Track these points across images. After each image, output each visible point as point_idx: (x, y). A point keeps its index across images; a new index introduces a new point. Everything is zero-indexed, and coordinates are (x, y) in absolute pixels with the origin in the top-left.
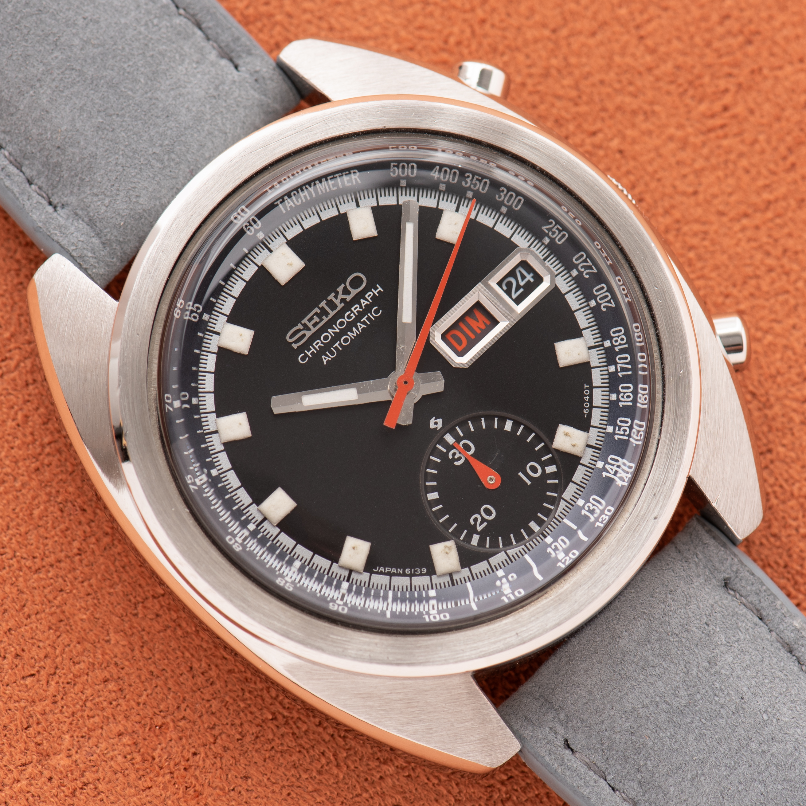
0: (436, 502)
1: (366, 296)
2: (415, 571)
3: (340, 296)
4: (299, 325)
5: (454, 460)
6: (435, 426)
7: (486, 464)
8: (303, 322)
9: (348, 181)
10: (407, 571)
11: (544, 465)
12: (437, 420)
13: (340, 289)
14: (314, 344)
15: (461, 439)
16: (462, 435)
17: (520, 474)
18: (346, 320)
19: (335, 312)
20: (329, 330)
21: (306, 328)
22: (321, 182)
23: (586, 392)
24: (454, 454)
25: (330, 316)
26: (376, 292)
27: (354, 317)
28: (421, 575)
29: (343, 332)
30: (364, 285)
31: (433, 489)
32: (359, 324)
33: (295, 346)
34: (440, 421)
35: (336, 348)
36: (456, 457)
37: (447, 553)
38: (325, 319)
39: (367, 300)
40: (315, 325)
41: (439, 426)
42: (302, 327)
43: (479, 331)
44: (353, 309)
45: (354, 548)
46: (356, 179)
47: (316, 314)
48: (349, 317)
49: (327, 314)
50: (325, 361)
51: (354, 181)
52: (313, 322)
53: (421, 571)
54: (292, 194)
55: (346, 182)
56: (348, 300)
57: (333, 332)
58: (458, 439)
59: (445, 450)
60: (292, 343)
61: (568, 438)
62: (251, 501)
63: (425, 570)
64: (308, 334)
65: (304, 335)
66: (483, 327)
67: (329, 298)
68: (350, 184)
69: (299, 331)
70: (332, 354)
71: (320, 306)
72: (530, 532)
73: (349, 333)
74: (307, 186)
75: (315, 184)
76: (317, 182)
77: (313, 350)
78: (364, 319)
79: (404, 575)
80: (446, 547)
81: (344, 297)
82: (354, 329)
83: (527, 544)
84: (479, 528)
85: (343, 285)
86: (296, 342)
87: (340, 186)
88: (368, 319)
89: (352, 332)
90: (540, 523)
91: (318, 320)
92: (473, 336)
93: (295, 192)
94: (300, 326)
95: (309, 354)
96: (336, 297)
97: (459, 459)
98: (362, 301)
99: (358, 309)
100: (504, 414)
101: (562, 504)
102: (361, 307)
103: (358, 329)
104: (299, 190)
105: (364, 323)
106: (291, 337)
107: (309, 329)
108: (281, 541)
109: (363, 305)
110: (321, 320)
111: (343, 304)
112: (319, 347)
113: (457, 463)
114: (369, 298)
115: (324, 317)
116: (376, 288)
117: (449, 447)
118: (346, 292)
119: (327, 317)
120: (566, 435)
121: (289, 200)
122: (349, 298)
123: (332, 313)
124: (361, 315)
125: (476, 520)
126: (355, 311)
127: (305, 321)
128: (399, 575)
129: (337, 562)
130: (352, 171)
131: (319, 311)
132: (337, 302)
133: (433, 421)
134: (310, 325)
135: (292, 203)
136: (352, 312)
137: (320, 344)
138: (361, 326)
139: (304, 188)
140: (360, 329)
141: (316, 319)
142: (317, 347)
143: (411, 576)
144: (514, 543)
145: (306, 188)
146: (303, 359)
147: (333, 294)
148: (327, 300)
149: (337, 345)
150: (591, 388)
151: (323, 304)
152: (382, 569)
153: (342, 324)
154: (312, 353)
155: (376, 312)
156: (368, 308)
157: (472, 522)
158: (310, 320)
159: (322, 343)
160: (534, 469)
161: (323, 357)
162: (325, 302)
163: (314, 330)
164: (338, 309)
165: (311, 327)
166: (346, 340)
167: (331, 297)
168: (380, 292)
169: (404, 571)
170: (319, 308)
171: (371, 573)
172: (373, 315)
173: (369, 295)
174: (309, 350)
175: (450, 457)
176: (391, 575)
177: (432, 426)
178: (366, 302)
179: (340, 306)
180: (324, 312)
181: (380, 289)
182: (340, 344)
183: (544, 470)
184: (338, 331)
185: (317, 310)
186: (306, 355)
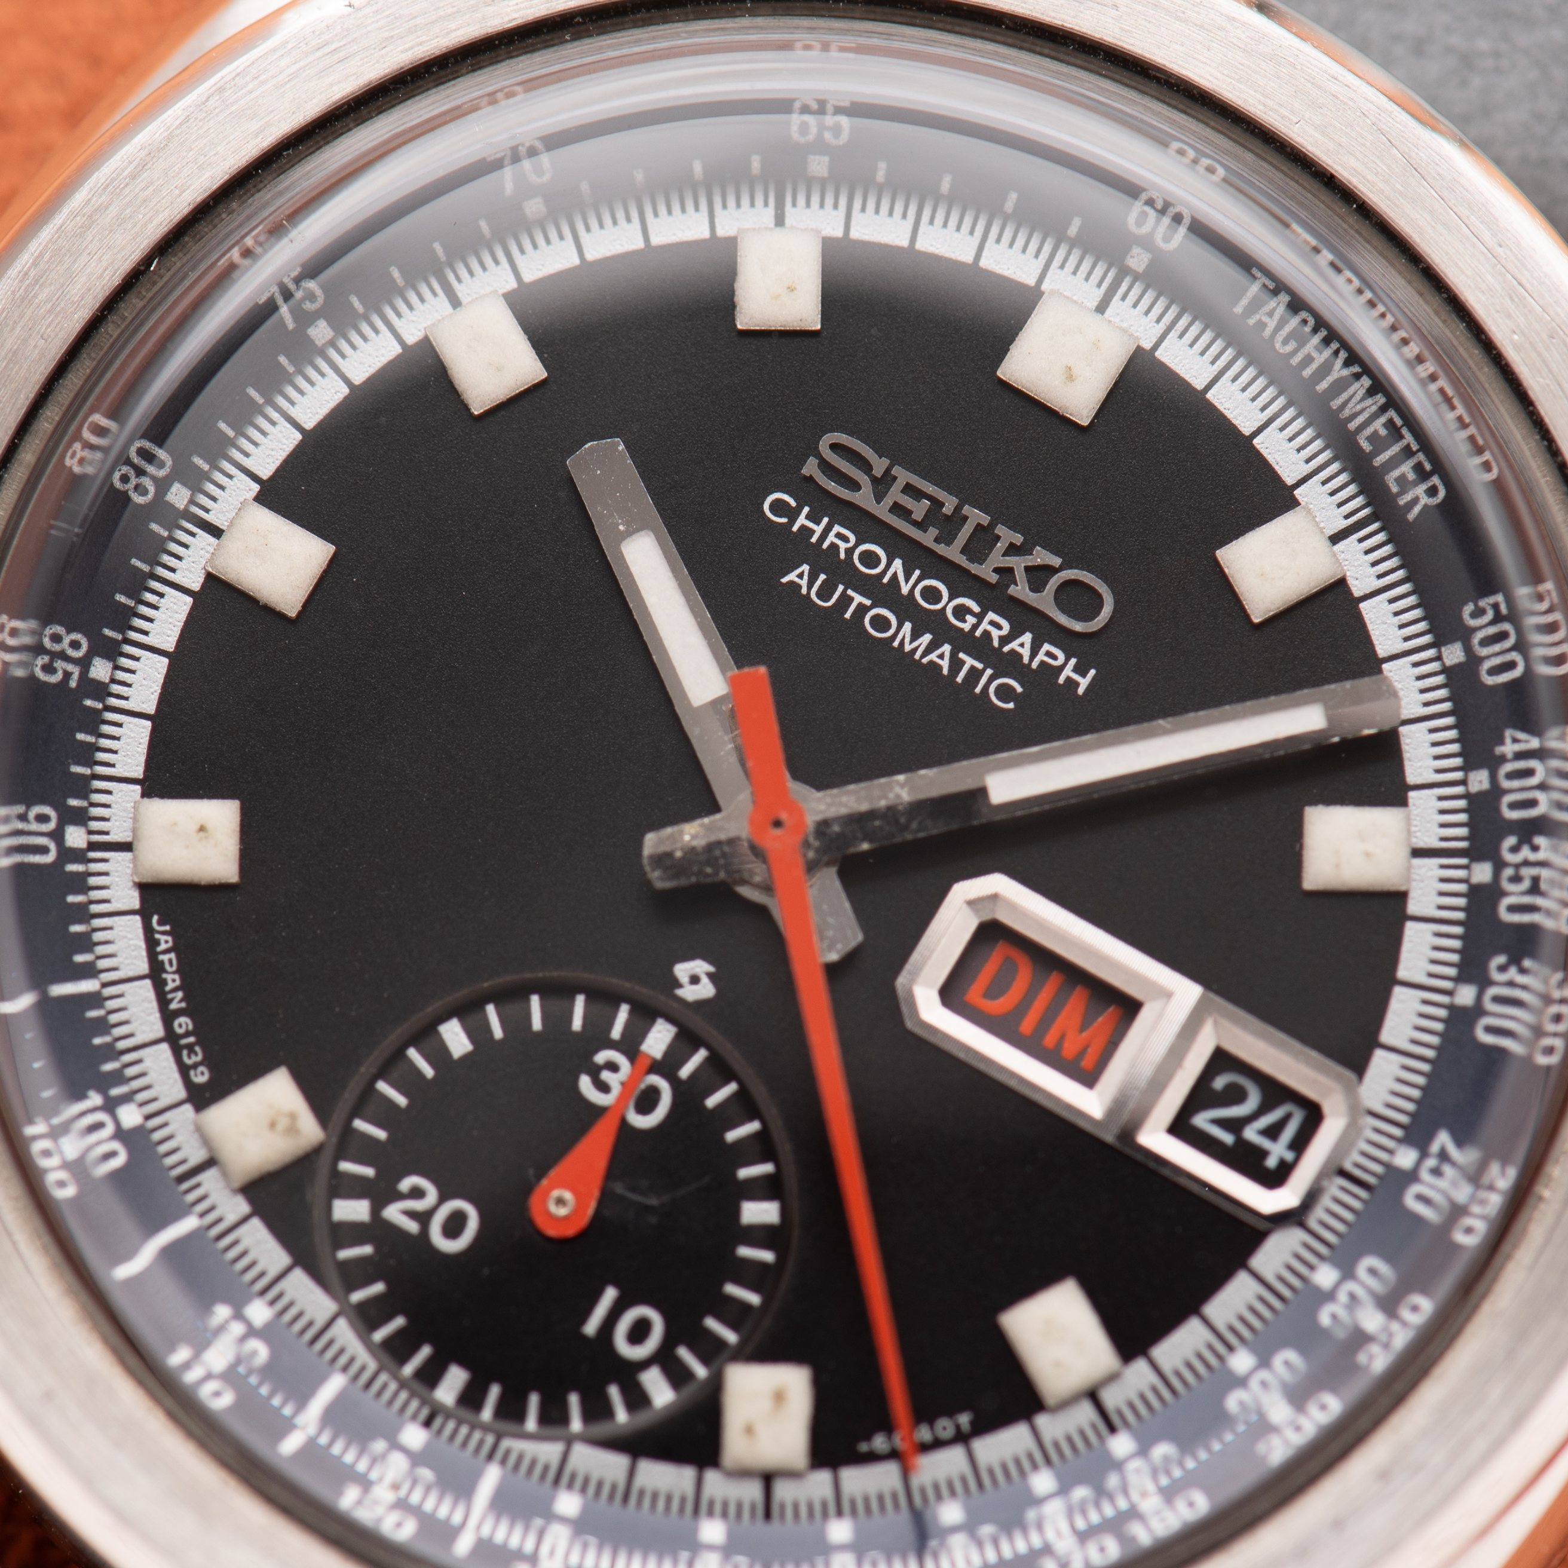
0: (439, 1054)
1: (1046, 647)
2: (190, 1048)
3: (1018, 564)
4: (885, 462)
5: (594, 1073)
6: (684, 979)
7: (610, 1174)
8: (896, 471)
9: (1401, 480)
10: (183, 1024)
11: (665, 1359)
12: (705, 980)
13: (1041, 556)
14: (837, 528)
15: (671, 1076)
16: (685, 1072)
17: (610, 1294)
18: (947, 604)
19: (962, 561)
20: (898, 564)
21: (881, 485)
22: (1371, 392)
23: (945, 1427)
24: (613, 1067)
25: (941, 549)
26: (1068, 672)
27: (966, 627)
28: (184, 1070)
29: (905, 608)
30: (1078, 627)
31: (478, 1032)
32: (947, 648)
33: (811, 467)
34: (706, 990)
35: (846, 600)
36: (606, 1075)
37: (273, 1125)
38: (927, 538)
39: (1034, 653)
40: (897, 509)
41: (689, 993)
42: (878, 472)
43: (1050, 1040)
44: (991, 616)
45: (202, 829)
46: (1415, 501)
47: (937, 504)
48: (961, 612)
49: (946, 538)
50: (792, 577)
51: (1408, 497)
52: (907, 502)
53: (195, 1066)
54: (1304, 314)
55: (1396, 473)
56: (1012, 590)
57: (895, 576)
58: (667, 1066)
59: (616, 1033)
60: (819, 456)
61: (765, 1404)
62: (266, 473)
63: (201, 1077)
64: (864, 498)
65: (855, 486)
66: (1069, 1049)
67: (1001, 530)
68: (1395, 489)
69: (865, 466)
70: (825, 593)
71: (967, 510)
72: (430, 1376)
73: (908, 626)
74: (1343, 354)
75: (1357, 376)
76: (1366, 382)
77: (819, 529)
78: (969, 662)
79: (168, 1017)
80: (293, 1117)
81: (1020, 575)
82: (927, 638)
83: (383, 1377)
84: (393, 1213)
85: (1056, 561)
86: (826, 467)
87: (1379, 460)
88: (974, 675)
89: (915, 636)
90: (471, 1398)
91: (918, 516)
92: (1027, 1025)
93: (1311, 321)
94: (879, 465)
95: (802, 520)
96: (1012, 550)
97: (604, 1088)
98: (1027, 638)
99: (995, 634)
100: (792, 1184)
101: (549, 1451)
102: (1005, 640)
103: (928, 651)
104: (1323, 333)
105: (956, 665)
106: (835, 447)
107: (879, 498)
108: (163, 603)
109: (1014, 645)
110: (921, 525)
111: (993, 578)
112: (834, 547)
113: (585, 1084)
114: (1041, 656)
115: (933, 532)
116: (1081, 670)
117: (630, 1045)
118: (1038, 575)
119: (937, 540)
120: (779, 1397)
121: (1281, 310)
122: (1020, 590)
123: (953, 552)
124: (980, 646)
125: (417, 1193)
126: (985, 625)
127: (903, 476)
128: (163, 1000)
129: (144, 795)
130: (1436, 480)
131: (948, 509)
132: (997, 558)
133: (700, 967)
134: (895, 494)
135: (1272, 324)
136: (980, 617)
137: (843, 546)
138: (942, 657)
139: (1335, 345)
140: (933, 657)
141: (919, 509)
142: (831, 538)
143: (171, 1037)
144: (379, 1335)
145: (1336, 353)
146: (779, 507)
147: (1018, 539)
148: (992, 526)
149: (858, 599)
150: (962, 1438)
151: (976, 516)
152: (165, 942)
153: (931, 595)
154: (806, 532)
155: (1004, 692)
156: (1010, 664)
157: (406, 1184)
158: (909, 489)
159: (850, 552)
160: (639, 1332)
161: (805, 568)
162: (985, 519)
163: (881, 512)
164: (974, 568)
165: (888, 501)
166: (881, 623)
167: (1007, 535)
168: (1071, 684)
169: (178, 1013)
170: (958, 509)
171: (144, 913)
172: (990, 684)
173: (1052, 654)
174: (814, 517)
175: (601, 1057)
176: (156, 973)
177: (682, 970)
178: (1026, 653)
179: (986, 571)
180: (950, 526)
181: (1084, 683)
182: (862, 610)
183: (644, 1364)
184: (905, 589)
185: (950, 503)
186: (793, 515)
